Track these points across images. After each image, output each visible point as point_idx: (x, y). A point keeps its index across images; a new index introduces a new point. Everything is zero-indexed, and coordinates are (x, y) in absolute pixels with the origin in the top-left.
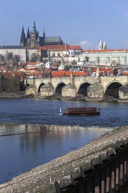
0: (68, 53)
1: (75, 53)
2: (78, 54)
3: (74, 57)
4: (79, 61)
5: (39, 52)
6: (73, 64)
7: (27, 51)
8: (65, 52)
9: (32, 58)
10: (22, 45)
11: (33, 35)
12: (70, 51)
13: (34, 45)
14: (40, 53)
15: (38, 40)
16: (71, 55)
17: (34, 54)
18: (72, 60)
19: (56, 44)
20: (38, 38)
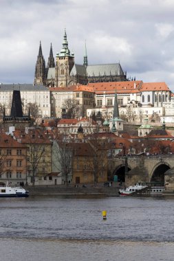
0: (139, 99)
1: (155, 99)
2: (162, 99)
3: (153, 106)
4: (164, 115)
5: (78, 96)
6: (153, 121)
7: (51, 95)
8: (133, 97)
9: (64, 110)
10: (38, 81)
11: (63, 61)
12: (145, 94)
13: (64, 83)
14: (81, 100)
15: (74, 71)
16: (146, 102)
17: (68, 101)
18: (150, 113)
19: (112, 79)
20: (74, 67)
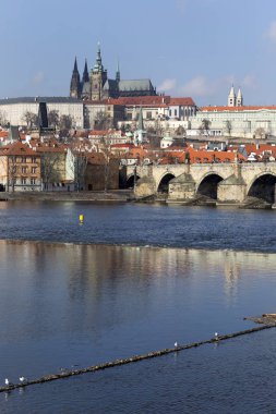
0: (167, 113)
1: (181, 113)
2: (188, 114)
3: (179, 120)
4: (190, 128)
5: (109, 109)
6: (179, 134)
7: (84, 108)
8: (161, 111)
9: (96, 122)
10: (73, 95)
11: (96, 76)
12: (173, 108)
13: (97, 96)
14: (112, 113)
15: (107, 86)
16: (173, 116)
17: (100, 114)
18: (177, 126)
19: (142, 93)
20: (107, 84)
